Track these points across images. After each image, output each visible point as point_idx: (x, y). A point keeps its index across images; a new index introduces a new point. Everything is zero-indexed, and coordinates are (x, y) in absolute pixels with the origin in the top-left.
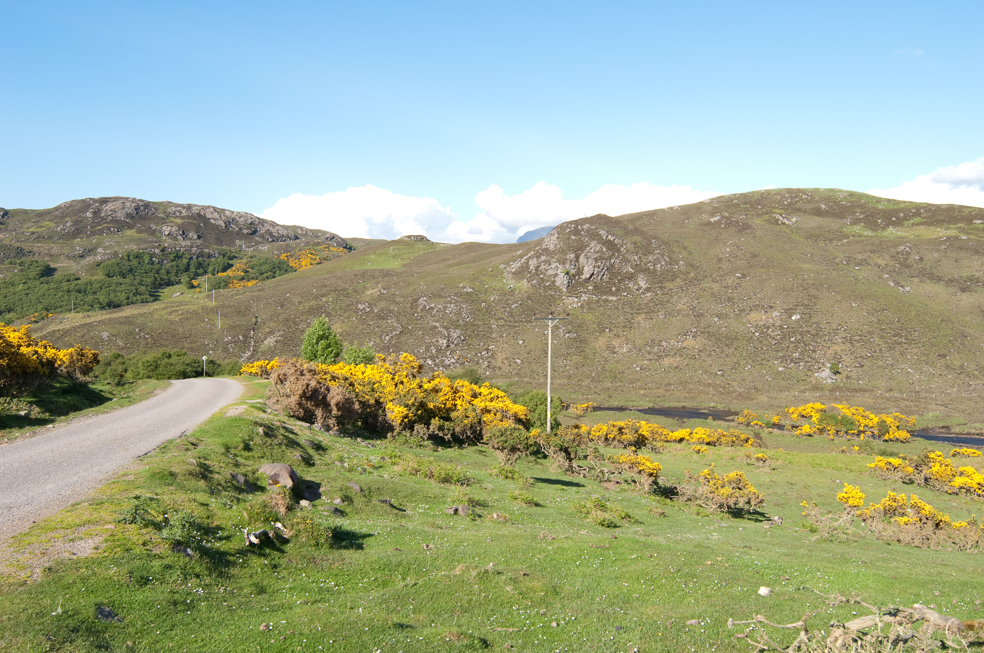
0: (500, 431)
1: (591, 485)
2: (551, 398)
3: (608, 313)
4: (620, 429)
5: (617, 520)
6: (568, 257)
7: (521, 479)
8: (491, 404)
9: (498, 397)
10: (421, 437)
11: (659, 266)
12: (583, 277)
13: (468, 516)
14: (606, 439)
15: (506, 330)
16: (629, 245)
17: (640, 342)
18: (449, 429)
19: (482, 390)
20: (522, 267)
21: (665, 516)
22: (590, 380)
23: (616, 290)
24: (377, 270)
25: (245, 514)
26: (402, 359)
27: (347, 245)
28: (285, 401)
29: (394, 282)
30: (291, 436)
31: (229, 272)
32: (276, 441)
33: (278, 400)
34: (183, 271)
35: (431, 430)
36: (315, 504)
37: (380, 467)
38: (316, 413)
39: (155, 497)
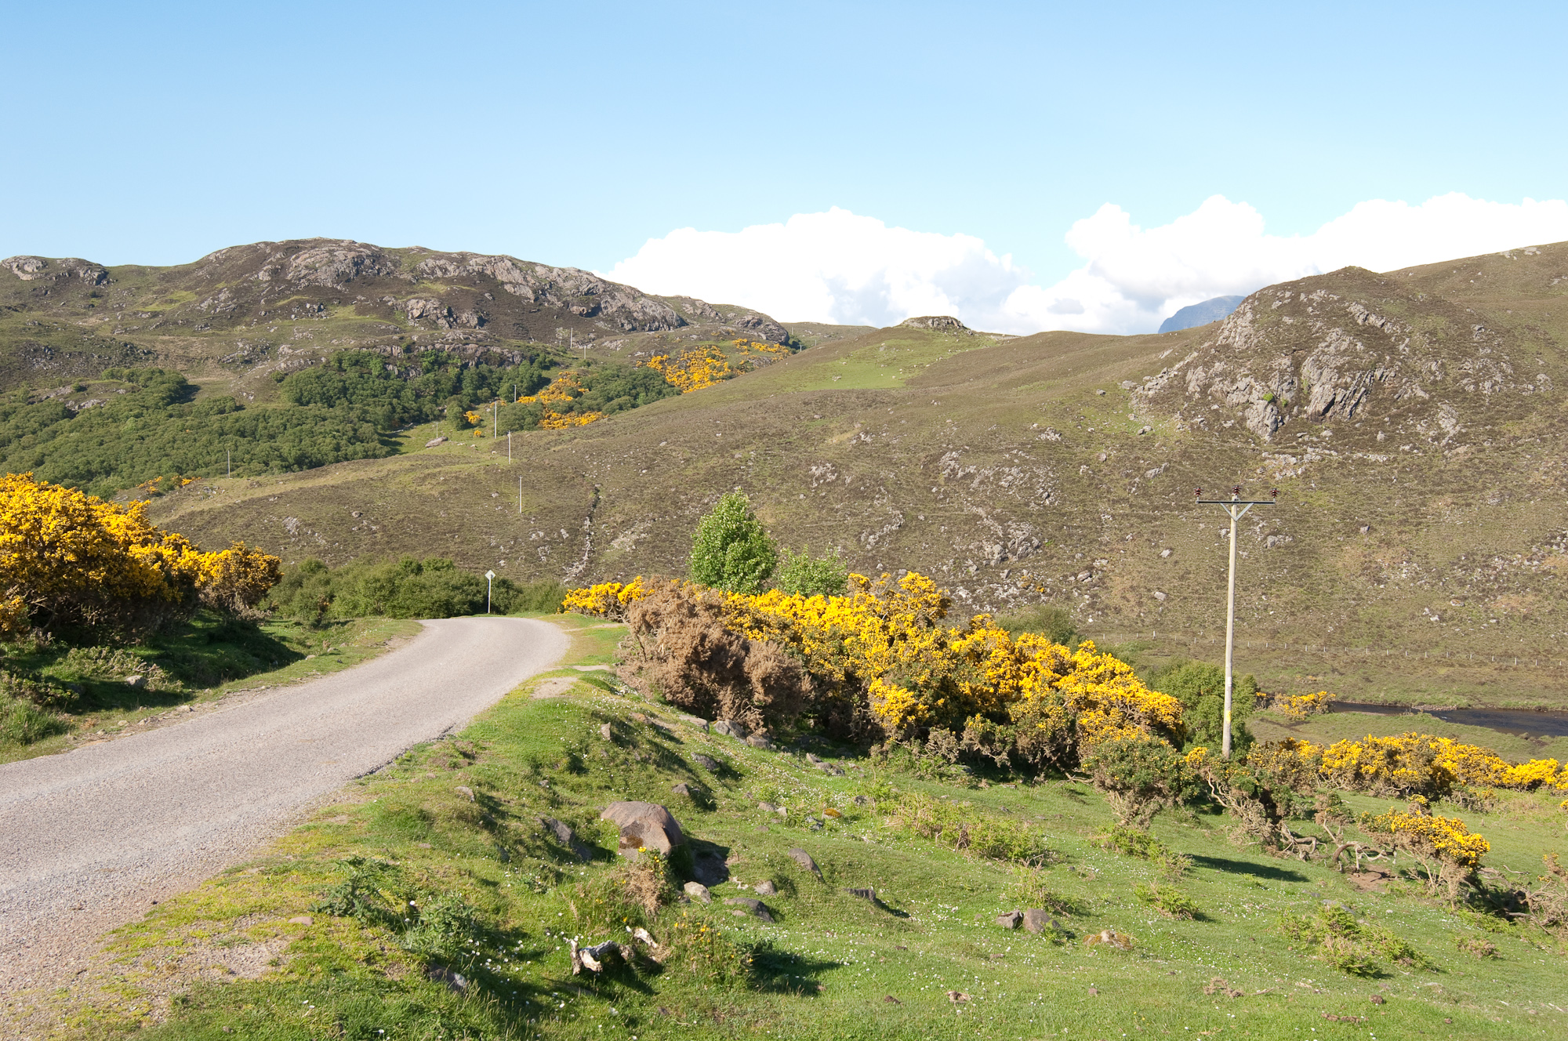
0: (1119, 748)
1: (1321, 878)
2: (1233, 678)
3: (1366, 491)
4: (1391, 754)
5: (1384, 963)
6: (1275, 364)
7: (1163, 858)
8: (1098, 688)
9: (1113, 675)
10: (944, 756)
11: (1487, 385)
12: (1310, 409)
13: (1044, 934)
14: (1358, 776)
15: (1132, 525)
16: (1417, 336)
17: (1438, 558)
18: (1004, 742)
19: (1078, 657)
20: (1171, 387)
21: (1495, 958)
22: (1321, 641)
23: (1386, 440)
24: (852, 391)
25: (573, 908)
26: (904, 586)
27: (788, 338)
28: (656, 671)
29: (888, 419)
30: (667, 744)
31: (542, 396)
32: (636, 755)
33: (641, 668)
34: (449, 392)
35: (966, 740)
36: (716, 892)
37: (855, 818)
38: (720, 697)
39: (391, 863)
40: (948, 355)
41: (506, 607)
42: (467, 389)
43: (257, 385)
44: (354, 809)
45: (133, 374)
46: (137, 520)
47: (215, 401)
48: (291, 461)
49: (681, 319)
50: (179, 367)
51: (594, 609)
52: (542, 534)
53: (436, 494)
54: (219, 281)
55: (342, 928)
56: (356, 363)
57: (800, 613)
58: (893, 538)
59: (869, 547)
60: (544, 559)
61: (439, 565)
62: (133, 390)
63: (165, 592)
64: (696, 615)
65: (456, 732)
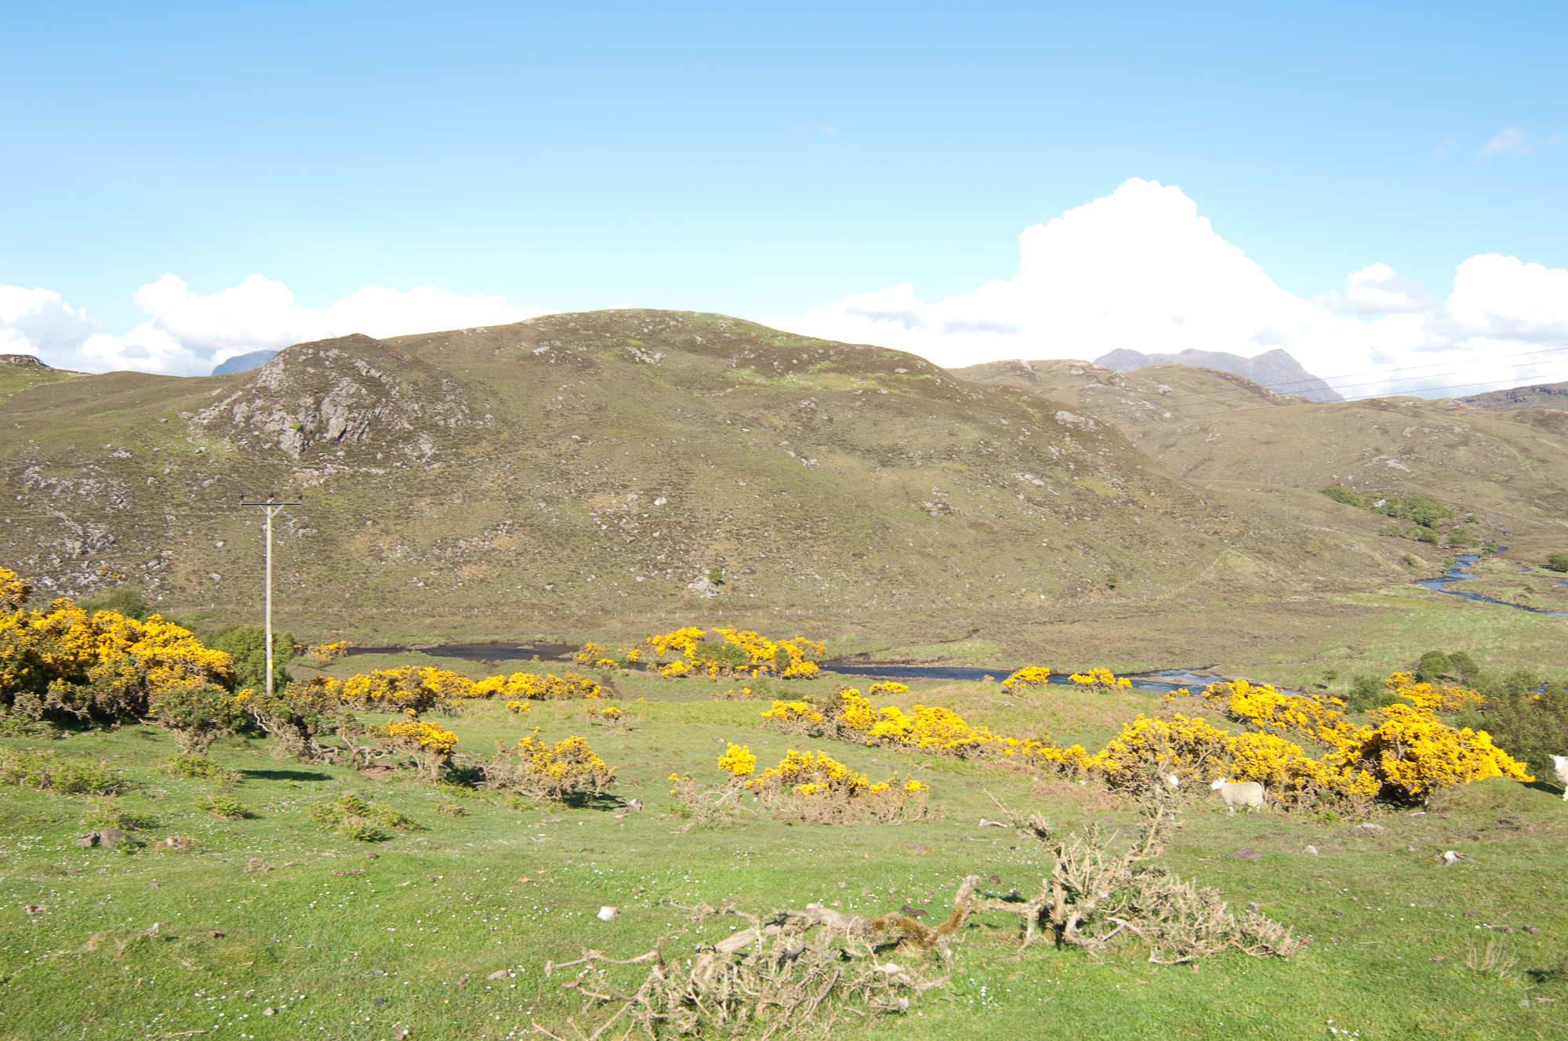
0: (180, 695)
1: (342, 776)
2: (273, 636)
3: (371, 495)
4: (392, 683)
5: (386, 829)
6: (301, 402)
7: (219, 776)
8: (164, 651)
9: (177, 639)
10: (30, 716)
11: (453, 421)
12: (328, 436)
13: (119, 847)
14: (369, 699)
15: (192, 524)
16: (404, 385)
17: (422, 542)
18: (83, 699)
19: (147, 627)
20: (222, 417)
21: (463, 815)
22: (341, 605)
23: (384, 459)
35: (49, 700)
40: (30, 386)
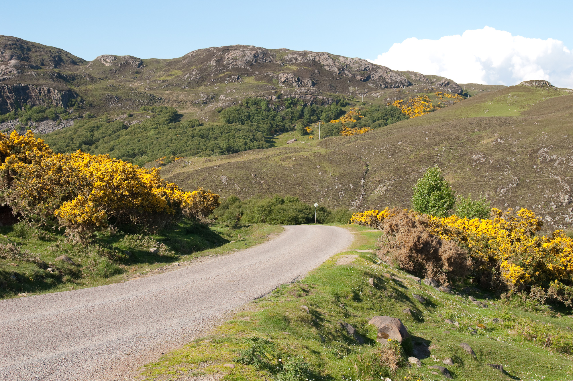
18: (569, 294)
24: (494, 118)
25: (356, 366)
26: (519, 215)
27: (462, 91)
28: (396, 253)
29: (512, 131)
30: (400, 289)
31: (342, 119)
32: (385, 294)
33: (388, 252)
34: (298, 117)
35: (550, 293)
36: (424, 362)
37: (493, 329)
38: (427, 267)
39: (270, 340)
40: (543, 99)
41: (323, 221)
42: (306, 116)
43: (209, 114)
44: (253, 314)
45: (154, 109)
46: (155, 177)
47: (190, 121)
48: (224, 150)
49: (410, 82)
50: (174, 106)
51: (366, 222)
52: (340, 186)
53: (291, 166)
54: (192, 65)
55: (248, 370)
56: (255, 104)
57: (466, 227)
58: (514, 190)
59: (501, 195)
60: (341, 198)
61: (292, 200)
62: (154, 116)
63: (168, 210)
64: (415, 227)
65: (300, 280)
